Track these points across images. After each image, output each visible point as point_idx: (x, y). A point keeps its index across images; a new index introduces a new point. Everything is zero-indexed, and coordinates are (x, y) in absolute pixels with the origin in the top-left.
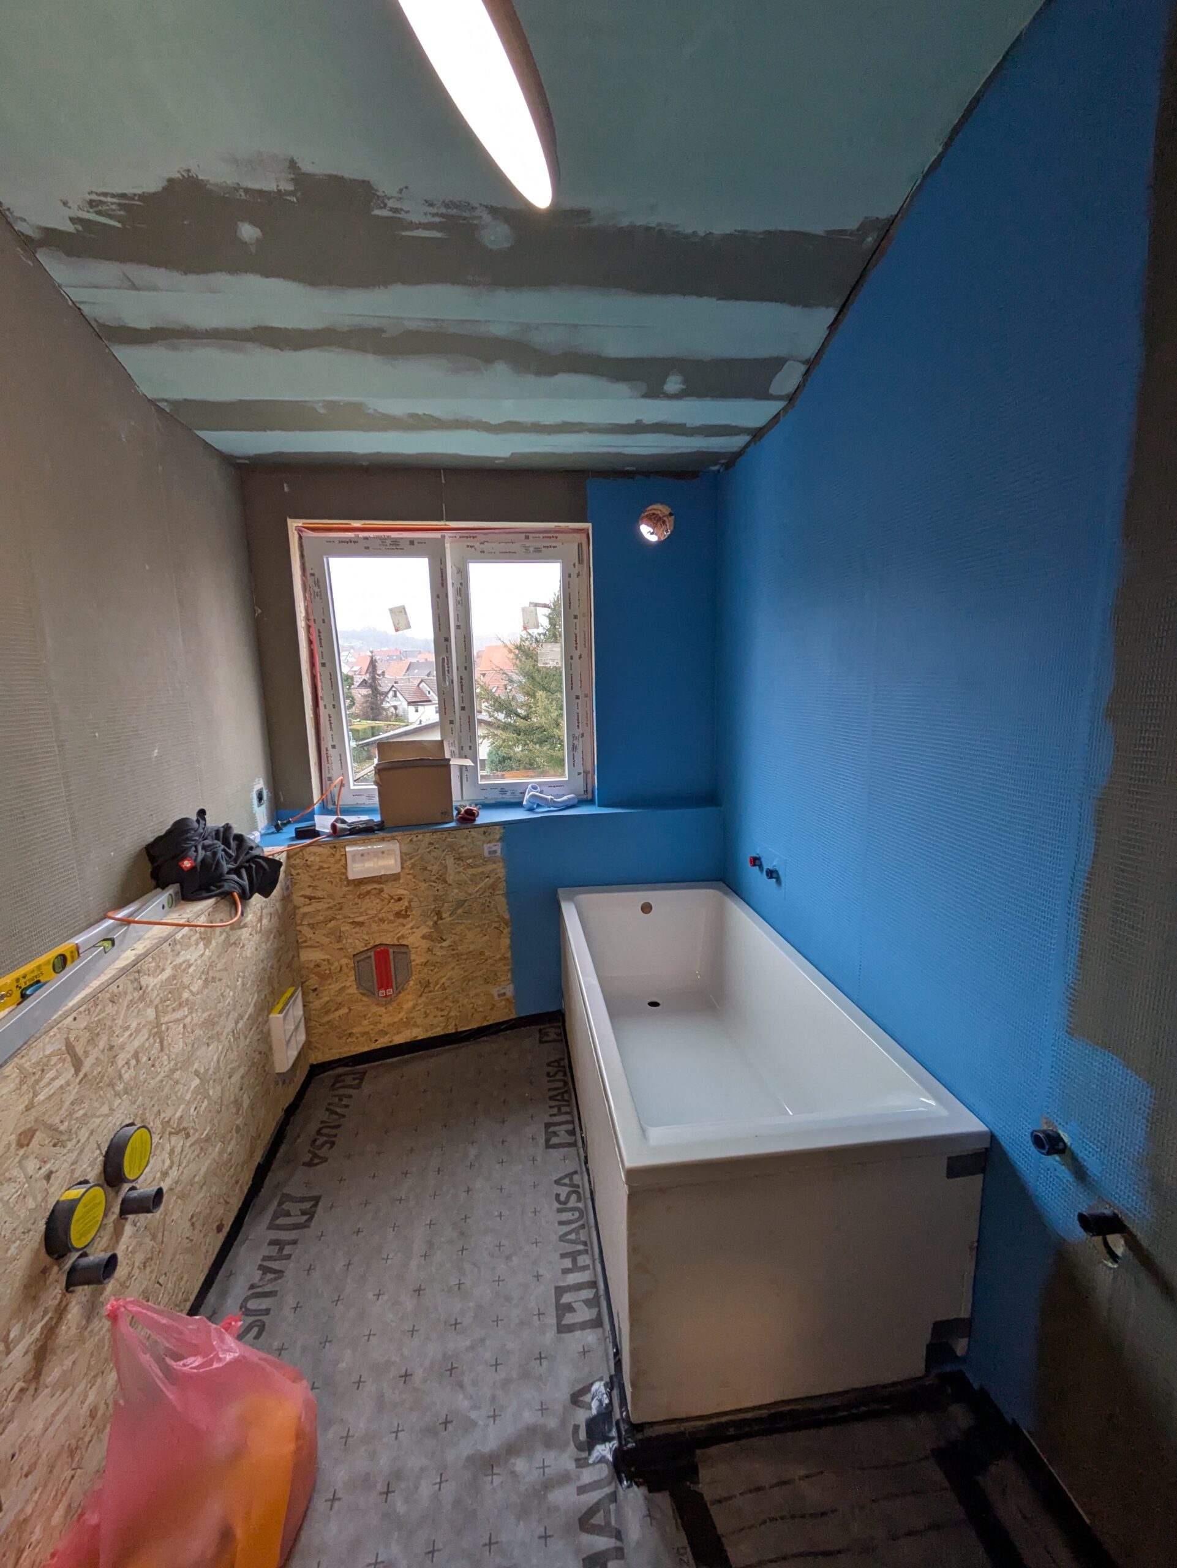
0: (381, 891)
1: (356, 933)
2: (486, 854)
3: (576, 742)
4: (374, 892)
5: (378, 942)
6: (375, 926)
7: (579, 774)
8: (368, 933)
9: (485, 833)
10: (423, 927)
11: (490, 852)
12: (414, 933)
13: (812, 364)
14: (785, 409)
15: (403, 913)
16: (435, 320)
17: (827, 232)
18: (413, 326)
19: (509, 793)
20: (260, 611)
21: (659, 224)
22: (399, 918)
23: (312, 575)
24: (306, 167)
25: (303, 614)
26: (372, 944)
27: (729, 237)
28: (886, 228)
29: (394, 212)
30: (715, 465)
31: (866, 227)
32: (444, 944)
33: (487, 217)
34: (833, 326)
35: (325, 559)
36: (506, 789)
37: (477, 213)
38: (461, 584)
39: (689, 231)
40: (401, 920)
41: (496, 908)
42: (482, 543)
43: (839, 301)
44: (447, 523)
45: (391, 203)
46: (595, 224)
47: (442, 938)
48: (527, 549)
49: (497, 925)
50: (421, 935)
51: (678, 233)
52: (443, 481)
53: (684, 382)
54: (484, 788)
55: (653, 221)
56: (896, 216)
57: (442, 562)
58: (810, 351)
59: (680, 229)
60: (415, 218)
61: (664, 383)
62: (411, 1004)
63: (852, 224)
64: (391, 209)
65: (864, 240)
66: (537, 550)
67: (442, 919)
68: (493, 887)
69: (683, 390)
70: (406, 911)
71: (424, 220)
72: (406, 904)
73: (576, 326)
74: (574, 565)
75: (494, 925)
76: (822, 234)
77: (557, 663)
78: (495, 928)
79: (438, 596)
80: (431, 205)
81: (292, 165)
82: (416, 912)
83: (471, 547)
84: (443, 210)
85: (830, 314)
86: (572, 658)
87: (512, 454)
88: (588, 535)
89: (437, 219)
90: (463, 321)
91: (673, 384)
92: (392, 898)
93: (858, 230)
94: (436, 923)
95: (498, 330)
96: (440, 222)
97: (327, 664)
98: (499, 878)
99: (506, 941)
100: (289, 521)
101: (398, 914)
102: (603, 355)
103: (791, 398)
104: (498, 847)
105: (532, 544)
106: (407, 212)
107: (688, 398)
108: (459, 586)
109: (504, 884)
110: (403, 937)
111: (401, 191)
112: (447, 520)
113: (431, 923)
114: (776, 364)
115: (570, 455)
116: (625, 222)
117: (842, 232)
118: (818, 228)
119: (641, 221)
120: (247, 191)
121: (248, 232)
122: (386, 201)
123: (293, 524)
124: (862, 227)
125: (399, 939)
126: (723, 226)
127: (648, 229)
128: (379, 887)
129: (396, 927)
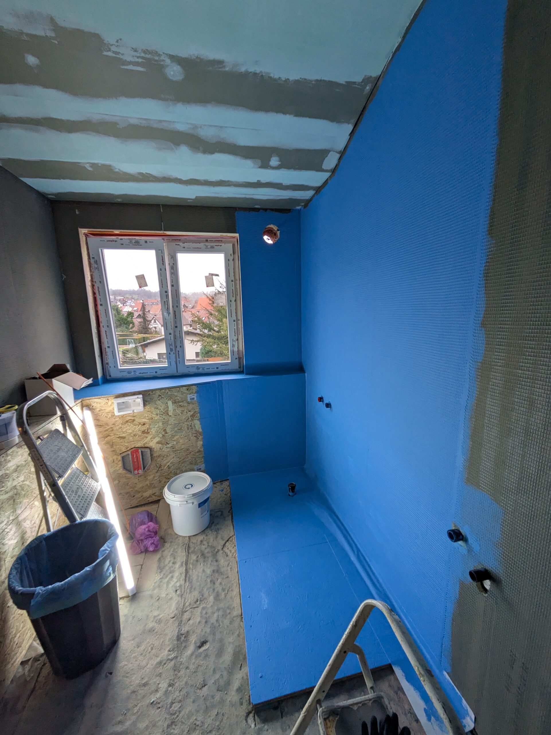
0: (134, 420)
1: (121, 442)
2: (189, 400)
3: (234, 343)
4: (130, 421)
5: (133, 447)
6: (131, 438)
7: (236, 359)
8: (128, 442)
9: (188, 389)
10: (157, 438)
11: (191, 399)
12: (152, 441)
13: (342, 153)
14: (330, 177)
15: (146, 431)
16: (145, 119)
17: (346, 82)
18: (133, 121)
19: (201, 369)
20: (65, 277)
21: (261, 72)
22: (144, 434)
23: (93, 258)
24: (61, 23)
25: (90, 278)
26: (130, 448)
27: (297, 82)
28: (376, 82)
29: (115, 54)
30: (299, 206)
31: (367, 80)
32: (168, 446)
33: (168, 61)
34: (352, 134)
35: (100, 250)
36: (199, 367)
37: (162, 58)
38: (173, 264)
39: (276, 77)
40: (145, 435)
41: (195, 427)
42: (184, 243)
43: (354, 121)
44: (165, 232)
45: (113, 48)
46: (227, 69)
47: (167, 443)
48: (207, 247)
49: (196, 435)
50: (156, 442)
51: (271, 77)
52: (162, 211)
53: (280, 161)
54: (188, 367)
55: (257, 69)
56: (381, 75)
57: (162, 252)
58: (341, 146)
59: (272, 75)
60: (129, 59)
61: (270, 160)
62: (152, 477)
63: (358, 79)
64: (114, 52)
65: (365, 88)
66: (212, 247)
67: (166, 433)
68: (193, 416)
69: (280, 165)
70: (148, 430)
71: (133, 60)
72: (148, 426)
73: (221, 127)
74: (231, 255)
75: (194, 435)
76: (344, 83)
77: (224, 304)
78: (195, 436)
79: (161, 270)
80: (136, 51)
81: (52, 20)
82: (153, 431)
83: (178, 245)
84: (143, 55)
85: (350, 127)
86: (231, 301)
87: (196, 197)
88: (237, 240)
89: (140, 60)
90: (160, 121)
91: (274, 161)
92: (140, 424)
93: (362, 82)
94: (163, 436)
95: (181, 127)
96: (142, 62)
97: (103, 305)
98: (196, 412)
99: (200, 443)
100: (80, 230)
101: (144, 432)
102: (237, 145)
103: (333, 171)
104: (195, 396)
105: (209, 244)
106: (123, 54)
107: (283, 169)
108: (172, 265)
109: (199, 415)
110: (146, 443)
111: (117, 41)
112: (165, 230)
113: (161, 436)
114: (324, 153)
115: (225, 198)
116: (243, 69)
117: (354, 83)
118: (342, 80)
119: (251, 70)
120: (28, 35)
121: (32, 60)
122: (110, 47)
123: (82, 231)
124: (363, 80)
125: (144, 444)
126: (294, 76)
127: (255, 74)
128: (133, 418)
129: (143, 438)
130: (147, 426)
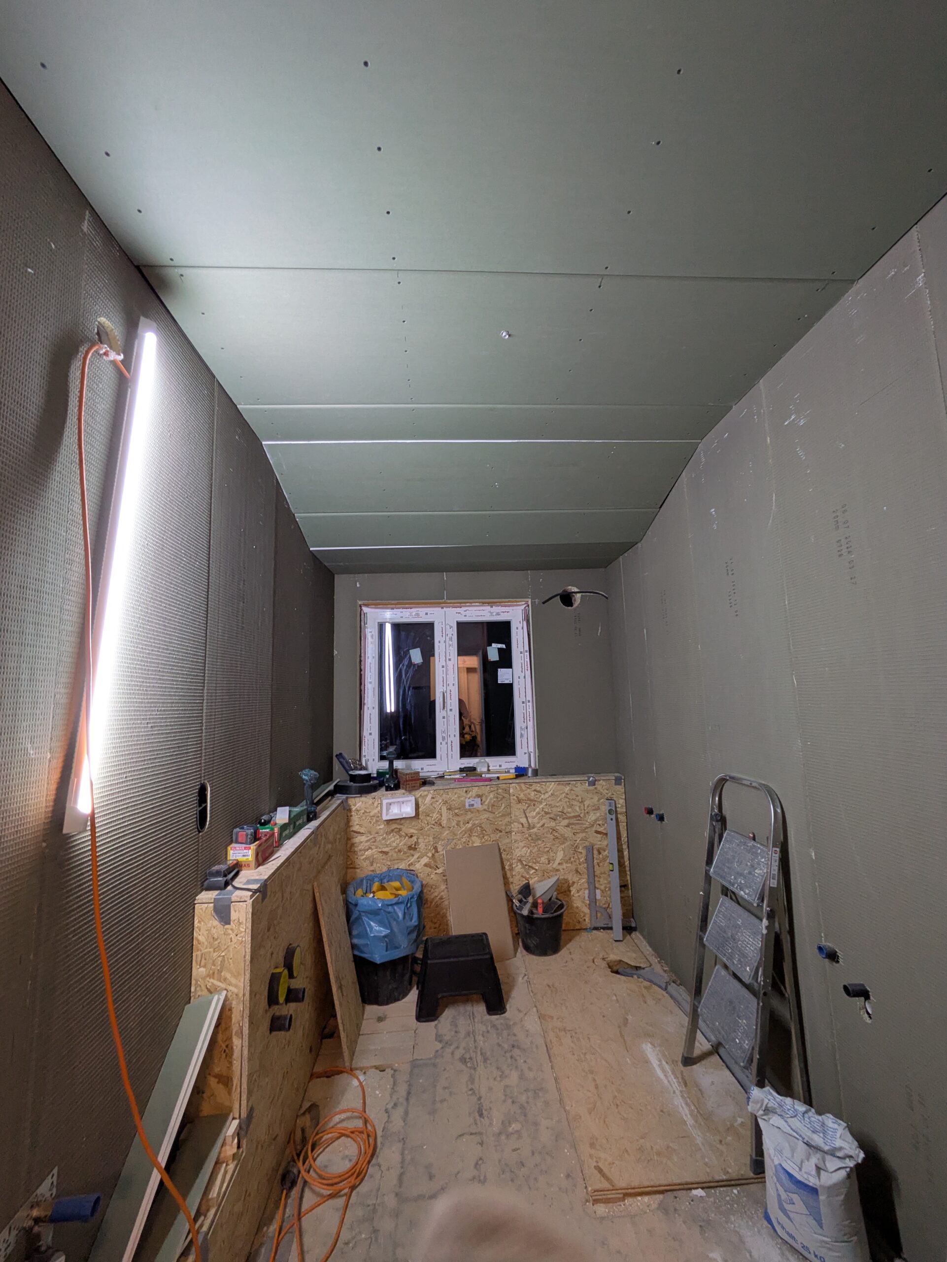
0: (400, 830)
2: (467, 807)
3: (523, 732)
4: (396, 830)
6: (395, 855)
7: (525, 753)
8: (390, 861)
9: (466, 792)
10: (425, 857)
11: (469, 805)
12: (419, 861)
15: (413, 846)
22: (410, 850)
32: (437, 871)
38: (452, 634)
40: (412, 852)
47: (437, 866)
50: (423, 863)
52: (445, 578)
67: (437, 852)
68: (471, 830)
70: (415, 846)
72: (416, 840)
74: (520, 622)
79: (439, 642)
82: (422, 846)
83: (459, 613)
88: (529, 606)
92: (407, 835)
94: (433, 855)
101: (410, 848)
108: (451, 636)
110: (412, 864)
112: (447, 599)
113: (430, 855)
125: (409, 865)
128: (399, 827)
129: (408, 856)
130: (414, 839)
